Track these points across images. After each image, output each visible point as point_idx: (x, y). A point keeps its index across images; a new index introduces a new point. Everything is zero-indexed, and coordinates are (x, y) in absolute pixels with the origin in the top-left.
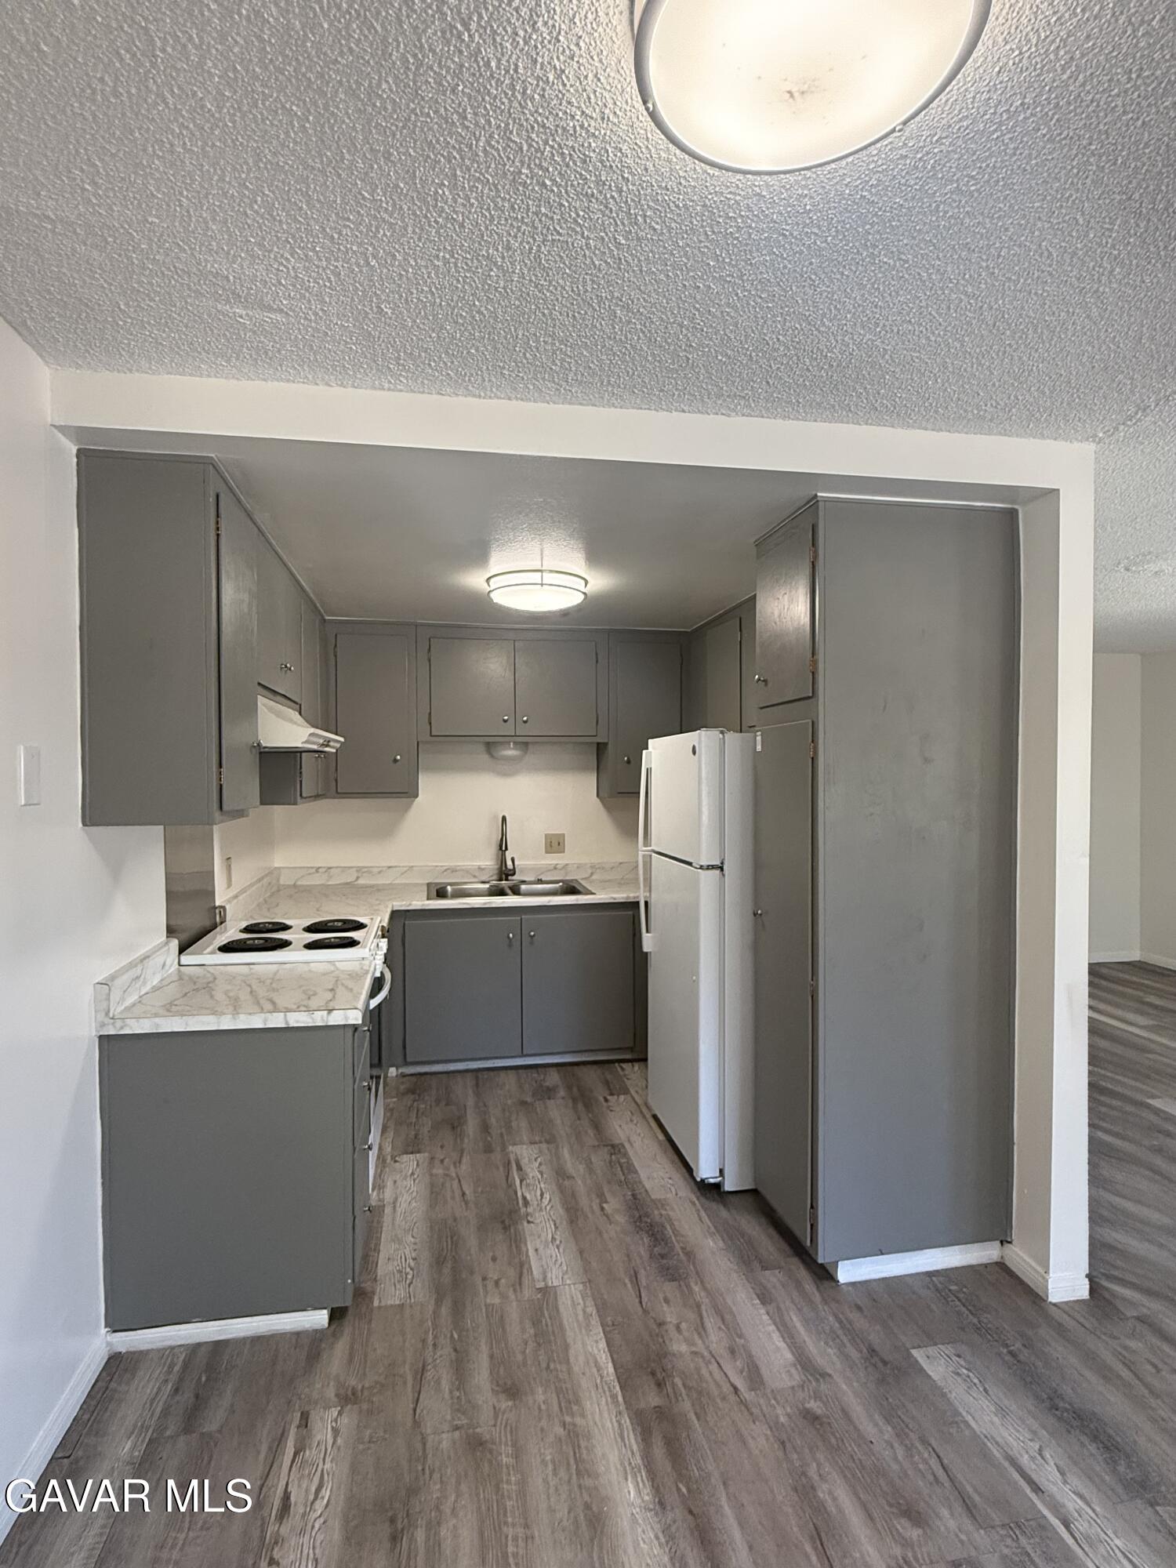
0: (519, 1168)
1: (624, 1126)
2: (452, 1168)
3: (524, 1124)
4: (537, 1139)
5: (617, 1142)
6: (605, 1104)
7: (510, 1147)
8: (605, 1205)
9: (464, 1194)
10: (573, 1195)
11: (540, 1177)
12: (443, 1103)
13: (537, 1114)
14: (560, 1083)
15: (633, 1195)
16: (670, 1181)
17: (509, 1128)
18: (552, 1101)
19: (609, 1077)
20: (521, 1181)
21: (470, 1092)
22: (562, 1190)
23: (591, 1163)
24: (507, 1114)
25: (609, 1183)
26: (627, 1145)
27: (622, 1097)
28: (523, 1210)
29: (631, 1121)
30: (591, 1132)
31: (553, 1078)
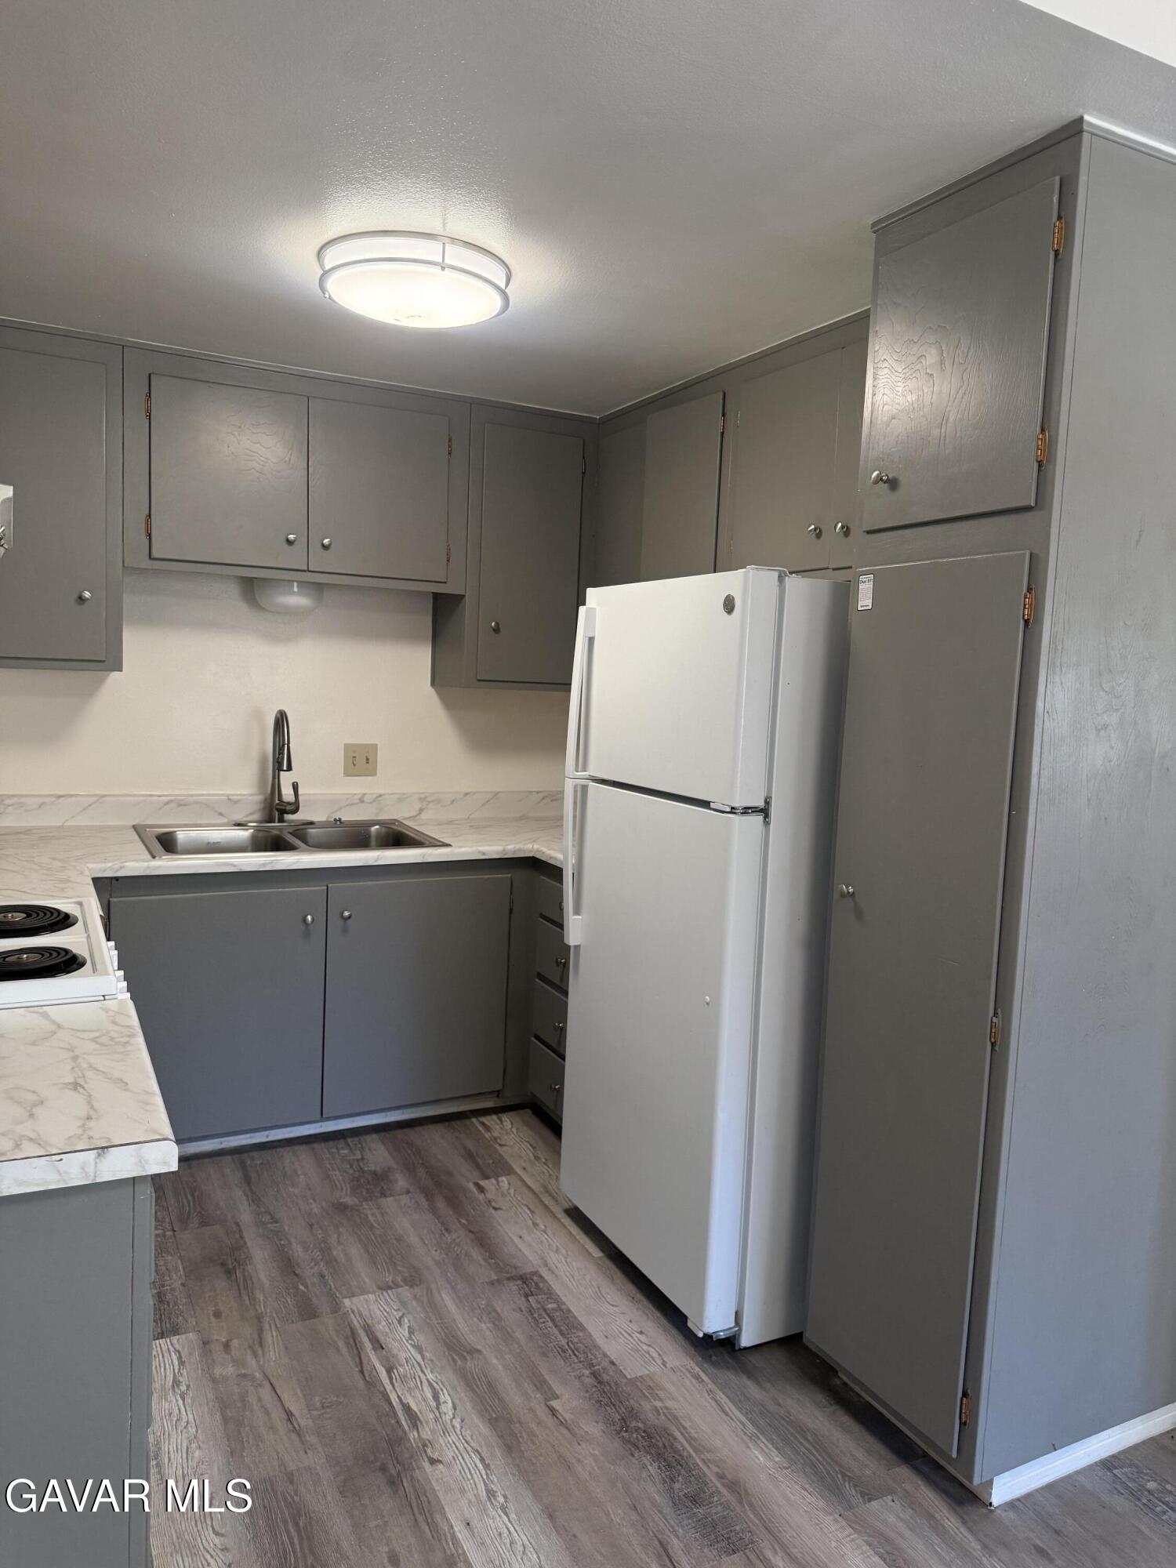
0: (378, 1345)
1: (526, 1237)
2: (251, 1361)
3: (355, 1251)
4: (389, 1279)
5: (528, 1269)
6: (481, 1197)
7: (347, 1302)
8: (554, 1404)
9: (289, 1415)
10: (492, 1388)
11: (419, 1358)
12: (195, 1221)
13: (372, 1227)
14: (393, 1164)
15: (594, 1375)
16: (643, 1338)
17: (331, 1262)
18: (390, 1199)
19: (471, 1145)
20: (389, 1371)
21: (238, 1193)
22: (468, 1381)
23: (500, 1318)
24: (319, 1233)
25: (544, 1354)
26: (545, 1273)
27: (504, 1180)
28: (413, 1435)
29: (535, 1224)
30: (475, 1253)
31: (378, 1155)
